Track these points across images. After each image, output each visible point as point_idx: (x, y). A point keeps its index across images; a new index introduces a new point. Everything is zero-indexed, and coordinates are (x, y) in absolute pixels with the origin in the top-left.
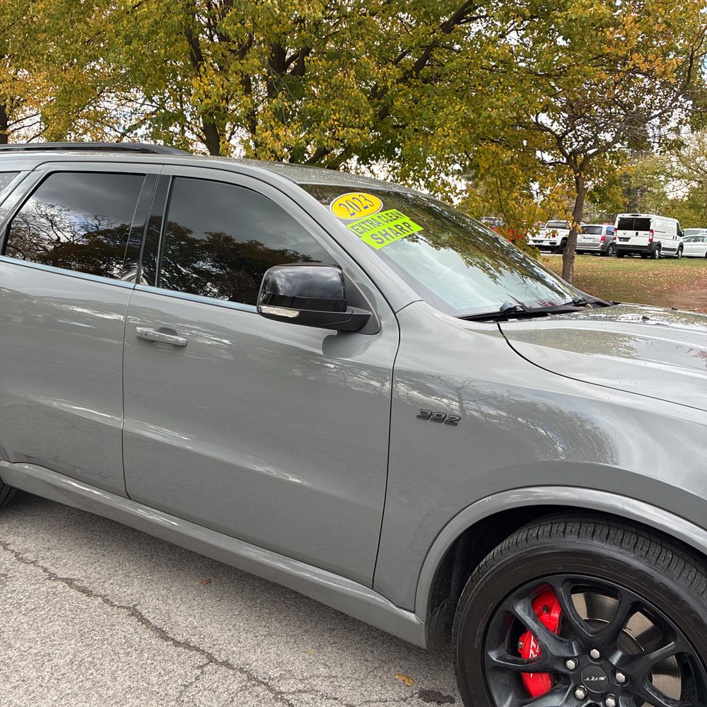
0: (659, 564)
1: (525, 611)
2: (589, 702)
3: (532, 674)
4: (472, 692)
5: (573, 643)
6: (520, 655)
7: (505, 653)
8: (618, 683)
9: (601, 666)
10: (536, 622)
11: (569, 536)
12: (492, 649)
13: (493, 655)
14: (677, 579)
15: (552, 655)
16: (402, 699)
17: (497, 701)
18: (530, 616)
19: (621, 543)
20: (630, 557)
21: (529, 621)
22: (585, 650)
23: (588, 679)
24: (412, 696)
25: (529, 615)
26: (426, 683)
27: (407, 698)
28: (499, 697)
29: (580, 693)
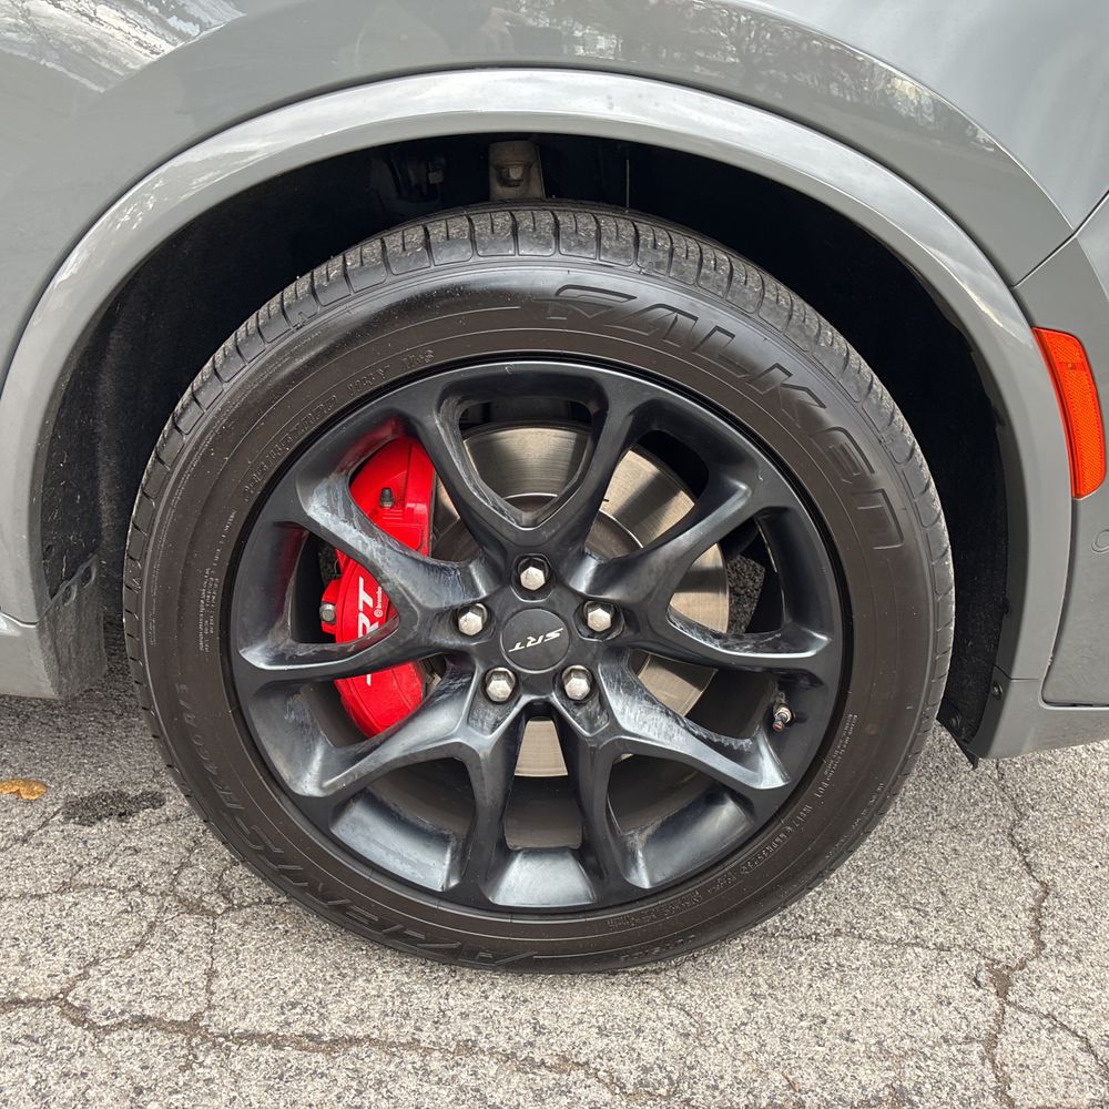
0: (706, 278)
1: (334, 511)
2: (525, 699)
3: (369, 677)
4: (211, 769)
5: (471, 566)
6: (331, 639)
7: (290, 641)
8: (593, 633)
9: (550, 607)
10: (371, 534)
11: (445, 252)
12: (249, 643)
13: (256, 657)
14: (757, 311)
15: (425, 610)
16: (16, 840)
17: (285, 772)
18: (351, 522)
19: (599, 238)
20: (629, 274)
21: (350, 534)
22: (505, 576)
23: (517, 647)
24: (45, 824)
25: (348, 518)
26: (79, 781)
27: (30, 833)
28: (289, 760)
29: (500, 687)
